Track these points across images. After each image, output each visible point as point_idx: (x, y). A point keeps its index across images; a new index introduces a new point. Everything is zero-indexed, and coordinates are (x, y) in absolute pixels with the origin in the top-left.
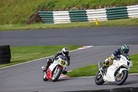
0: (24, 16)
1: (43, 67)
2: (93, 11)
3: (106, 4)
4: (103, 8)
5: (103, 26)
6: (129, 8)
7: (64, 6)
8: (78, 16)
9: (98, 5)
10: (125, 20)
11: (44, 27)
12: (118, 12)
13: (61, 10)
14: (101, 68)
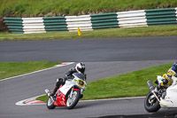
2: (74, 18)
3: (90, 9)
4: (87, 14)
6: (120, 15)
7: (36, 12)
8: (56, 24)
9: (81, 11)
10: (115, 29)
12: (105, 20)
13: (34, 16)
14: (156, 90)
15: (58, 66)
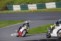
1: (16, 31)
2: (31, 5)
3: (36, 2)
4: (35, 4)
6: (47, 4)
7: (18, 3)
8: (24, 7)
9: (33, 3)
11: (9, 12)
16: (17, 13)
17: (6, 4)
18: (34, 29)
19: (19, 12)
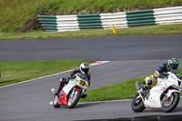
0: (18, 22)
1: (53, 90)
2: (109, 15)
3: (126, 6)
4: (122, 11)
5: (123, 35)
6: (157, 12)
7: (70, 9)
8: (90, 22)
9: (116, 8)
10: (151, 27)
11: (45, 36)
12: (141, 17)
13: (68, 14)
14: (141, 90)
15: (93, 64)
16: (68, 40)
17: (37, 13)
18: (120, 85)
19: (74, 35)
